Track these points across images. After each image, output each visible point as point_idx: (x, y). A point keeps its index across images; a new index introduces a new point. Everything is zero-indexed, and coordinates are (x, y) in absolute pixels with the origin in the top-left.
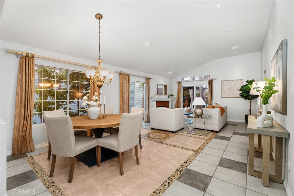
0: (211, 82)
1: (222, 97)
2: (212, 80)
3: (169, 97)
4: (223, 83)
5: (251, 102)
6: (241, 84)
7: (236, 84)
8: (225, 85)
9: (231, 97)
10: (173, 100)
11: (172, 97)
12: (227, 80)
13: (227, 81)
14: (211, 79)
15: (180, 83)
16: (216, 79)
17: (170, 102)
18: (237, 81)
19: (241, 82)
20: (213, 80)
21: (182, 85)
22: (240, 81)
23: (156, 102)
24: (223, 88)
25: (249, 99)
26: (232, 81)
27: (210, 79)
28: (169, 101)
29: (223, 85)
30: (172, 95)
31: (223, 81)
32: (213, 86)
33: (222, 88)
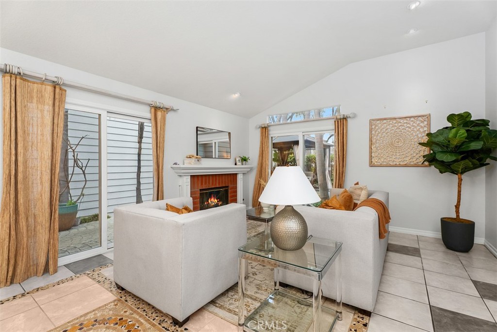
0: (341, 123)
1: (372, 165)
2: (345, 119)
3: (236, 164)
4: (373, 127)
5: (460, 180)
6: (426, 129)
7: (410, 128)
8: (379, 130)
9: (396, 166)
10: (248, 172)
11: (244, 162)
12: (385, 119)
13: (385, 121)
14: (342, 117)
15: (265, 129)
16: (355, 116)
17: (240, 178)
18: (412, 119)
19: (426, 123)
20: (349, 120)
21: (271, 133)
22: (420, 119)
23: (191, 176)
24: (374, 141)
25: (454, 172)
26: (399, 120)
27: (338, 117)
28: (236, 174)
29: (373, 132)
30: (244, 160)
31: (374, 120)
32: (346, 136)
33: (371, 140)
